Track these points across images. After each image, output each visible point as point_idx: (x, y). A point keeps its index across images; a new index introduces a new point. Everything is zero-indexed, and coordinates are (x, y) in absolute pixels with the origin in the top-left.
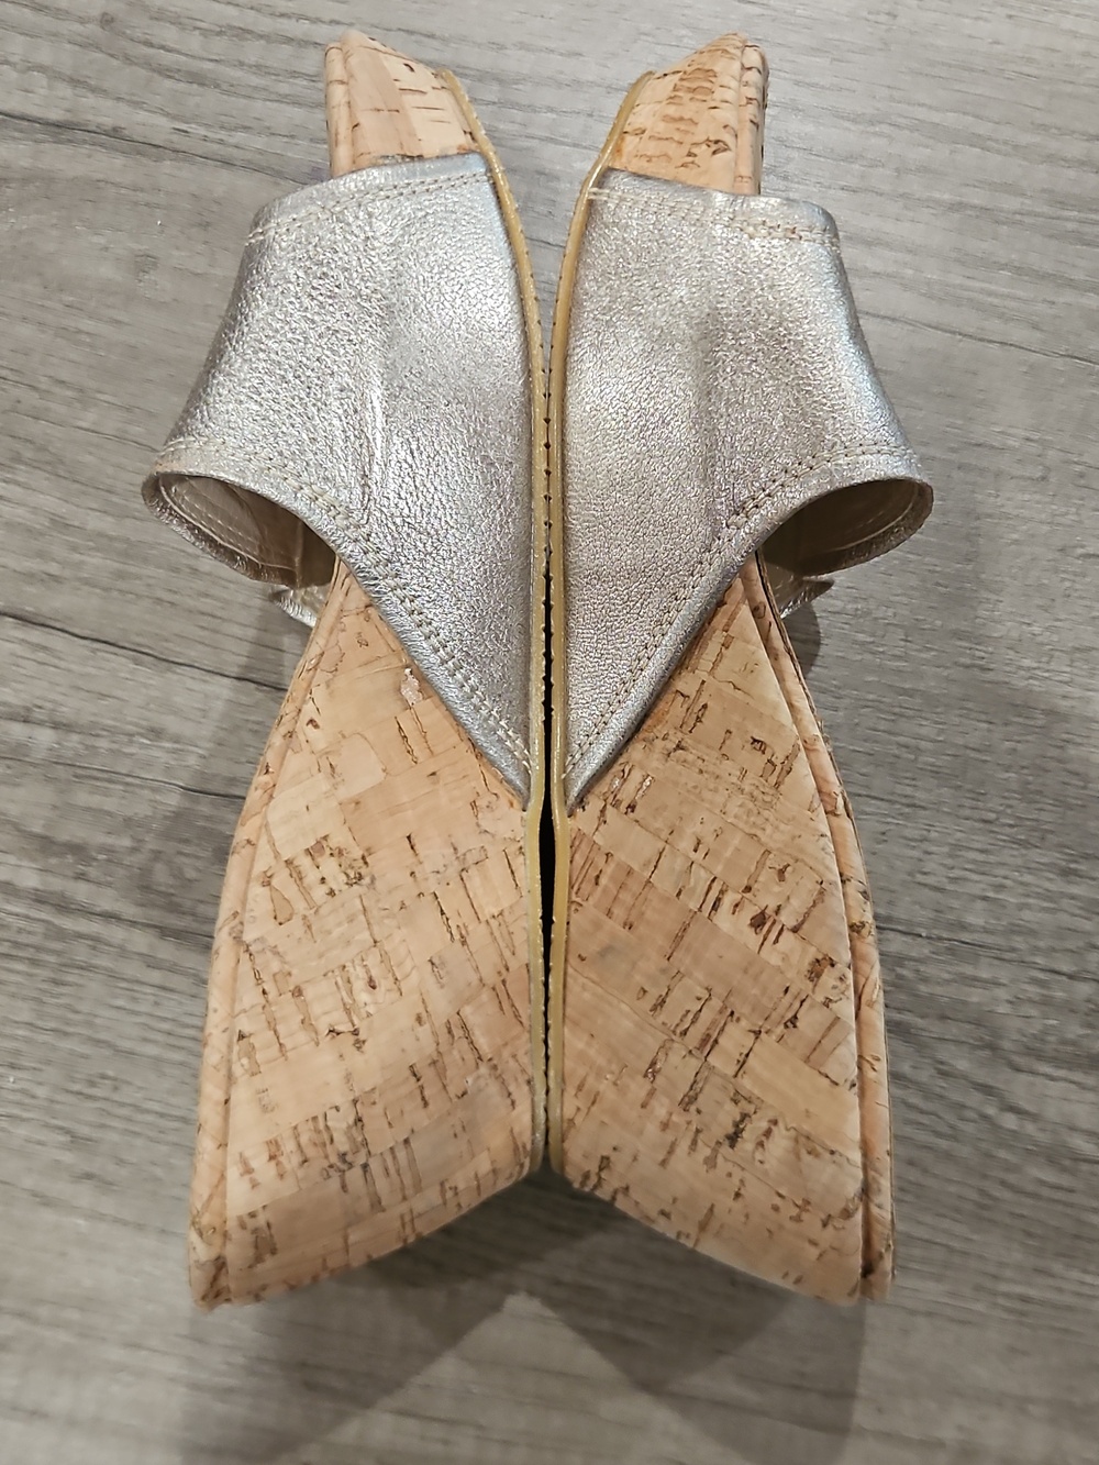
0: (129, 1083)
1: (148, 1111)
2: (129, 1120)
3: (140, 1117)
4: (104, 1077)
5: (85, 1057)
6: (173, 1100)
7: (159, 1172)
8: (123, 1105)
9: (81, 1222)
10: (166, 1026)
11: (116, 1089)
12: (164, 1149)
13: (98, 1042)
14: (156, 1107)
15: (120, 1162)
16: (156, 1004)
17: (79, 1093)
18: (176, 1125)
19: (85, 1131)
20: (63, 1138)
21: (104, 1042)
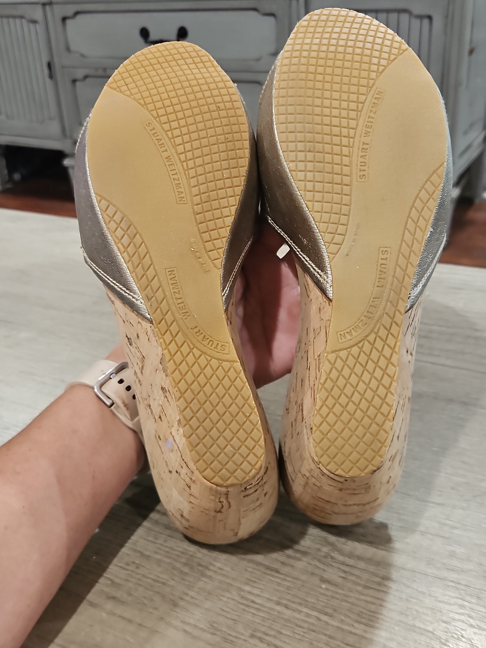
0: (144, 566)
1: (148, 578)
2: (139, 580)
3: (144, 579)
4: (133, 563)
5: (128, 555)
6: (161, 576)
7: (146, 601)
8: (138, 574)
9: (104, 615)
10: (167, 549)
11: (137, 568)
12: (151, 593)
13: (135, 551)
14: (153, 577)
15: (130, 595)
16: (165, 541)
17: (121, 567)
18: (160, 585)
19: (117, 580)
20: (109, 582)
21: (137, 551)
